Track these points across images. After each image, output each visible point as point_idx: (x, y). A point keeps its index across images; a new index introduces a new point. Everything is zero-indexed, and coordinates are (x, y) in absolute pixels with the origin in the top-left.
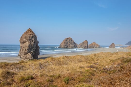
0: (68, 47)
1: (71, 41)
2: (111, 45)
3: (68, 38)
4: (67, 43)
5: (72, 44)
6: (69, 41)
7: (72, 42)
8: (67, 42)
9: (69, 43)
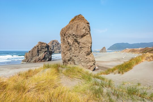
0: (55, 52)
1: (58, 44)
2: (102, 49)
3: (54, 40)
4: (53, 48)
5: (59, 49)
6: (56, 44)
7: (59, 46)
8: (53, 46)
9: (56, 47)
